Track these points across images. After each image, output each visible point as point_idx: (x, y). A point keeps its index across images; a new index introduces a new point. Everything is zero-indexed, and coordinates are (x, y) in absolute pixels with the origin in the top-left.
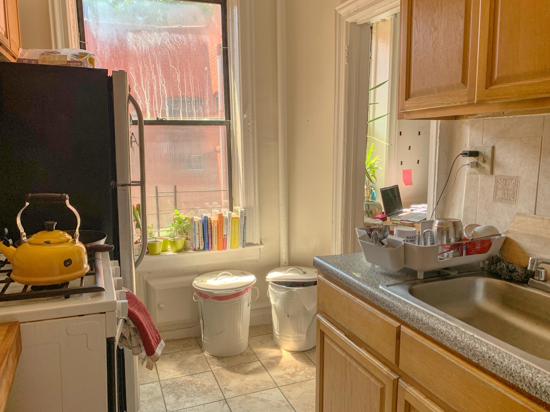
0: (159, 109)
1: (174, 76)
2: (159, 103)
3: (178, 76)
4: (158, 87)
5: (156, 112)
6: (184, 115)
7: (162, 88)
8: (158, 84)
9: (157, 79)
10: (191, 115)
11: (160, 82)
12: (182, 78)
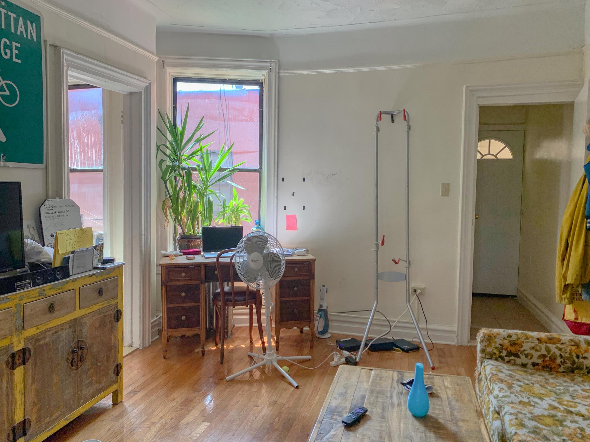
0: (75, 162)
1: (83, 140)
2: (75, 158)
3: (86, 139)
4: (75, 147)
5: (73, 164)
6: (88, 165)
7: (77, 147)
8: (75, 145)
9: (74, 142)
10: (93, 164)
11: (76, 143)
12: (88, 140)
